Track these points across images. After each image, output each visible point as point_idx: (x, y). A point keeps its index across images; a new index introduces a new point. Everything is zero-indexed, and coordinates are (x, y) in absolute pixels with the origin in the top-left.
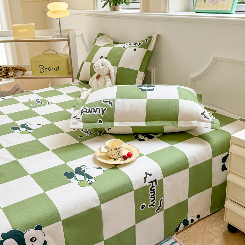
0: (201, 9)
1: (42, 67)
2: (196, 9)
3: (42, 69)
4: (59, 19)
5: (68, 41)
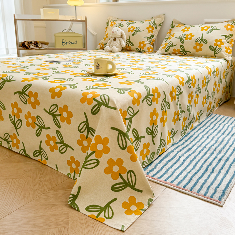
4: (76, 6)
5: (85, 21)
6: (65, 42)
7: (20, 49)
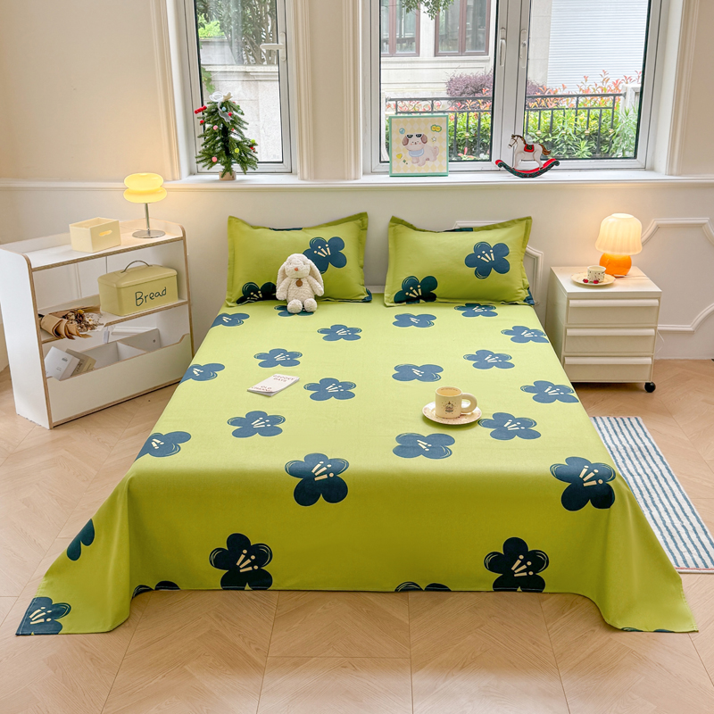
0: (402, 172)
1: (139, 295)
2: (394, 172)
3: (140, 299)
4: (147, 205)
5: (183, 239)
6: (143, 297)
7: (45, 342)
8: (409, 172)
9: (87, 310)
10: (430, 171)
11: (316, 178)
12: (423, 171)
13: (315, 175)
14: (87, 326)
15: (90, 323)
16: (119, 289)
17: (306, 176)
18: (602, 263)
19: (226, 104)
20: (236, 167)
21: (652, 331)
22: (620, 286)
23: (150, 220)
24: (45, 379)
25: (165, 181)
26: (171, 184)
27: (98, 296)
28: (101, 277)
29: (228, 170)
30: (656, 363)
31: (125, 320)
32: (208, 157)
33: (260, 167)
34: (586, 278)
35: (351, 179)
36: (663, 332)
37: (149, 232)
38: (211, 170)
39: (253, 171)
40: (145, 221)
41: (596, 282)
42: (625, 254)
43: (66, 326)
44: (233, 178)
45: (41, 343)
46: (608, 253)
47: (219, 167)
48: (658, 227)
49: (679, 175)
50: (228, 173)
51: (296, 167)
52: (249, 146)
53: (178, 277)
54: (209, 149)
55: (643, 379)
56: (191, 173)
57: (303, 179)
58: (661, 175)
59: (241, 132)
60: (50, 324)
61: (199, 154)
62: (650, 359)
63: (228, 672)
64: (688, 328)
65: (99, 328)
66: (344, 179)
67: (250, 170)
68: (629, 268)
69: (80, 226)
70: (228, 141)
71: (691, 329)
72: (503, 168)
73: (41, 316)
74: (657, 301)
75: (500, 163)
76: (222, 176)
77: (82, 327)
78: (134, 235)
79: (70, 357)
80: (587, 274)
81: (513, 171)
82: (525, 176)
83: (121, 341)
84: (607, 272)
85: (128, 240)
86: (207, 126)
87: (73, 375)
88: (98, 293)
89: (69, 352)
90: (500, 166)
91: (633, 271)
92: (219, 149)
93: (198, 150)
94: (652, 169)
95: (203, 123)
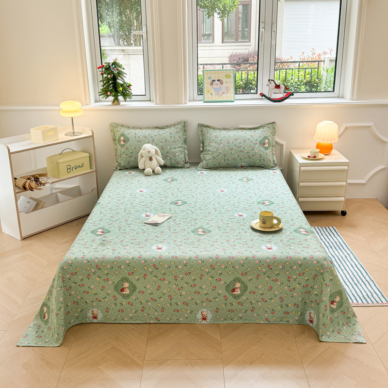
0: (210, 100)
1: (69, 167)
2: (206, 100)
3: (69, 169)
4: (72, 118)
5: (92, 136)
6: (71, 168)
7: (18, 193)
8: (214, 100)
9: (41, 175)
10: (225, 99)
11: (163, 103)
12: (221, 99)
13: (163, 101)
14: (41, 184)
15: (43, 182)
16: (58, 163)
17: (158, 102)
18: (317, 147)
19: (114, 63)
20: (121, 98)
21: (344, 183)
22: (327, 159)
23: (74, 126)
24: (18, 213)
25: (82, 105)
26: (85, 107)
27: (46, 168)
28: (47, 158)
29: (116, 99)
30: (347, 200)
31: (62, 180)
32: (105, 92)
33: (134, 98)
34: (309, 155)
35: (183, 104)
36: (350, 184)
37: (74, 133)
38: (107, 100)
39: (130, 100)
40: (72, 127)
41: (315, 157)
42: (329, 142)
43: (29, 184)
44: (119, 104)
45: (15, 193)
46: (321, 142)
47: (111, 98)
48: (346, 128)
49: (357, 100)
50: (116, 101)
51: (153, 97)
52: (128, 86)
53: (90, 157)
54: (106, 88)
55: (340, 208)
56: (96, 101)
57: (157, 104)
58: (347, 100)
59: (123, 79)
60: (21, 183)
61: (100, 91)
62: (343, 198)
63: (123, 369)
64: (363, 181)
65: (47, 185)
66: (179, 104)
67: (128, 99)
68: (332, 150)
69: (37, 129)
70: (116, 84)
71: (364, 182)
72: (264, 97)
73: (15, 179)
74: (347, 167)
75: (262, 95)
76: (113, 102)
77: (38, 185)
78: (66, 135)
79: (31, 201)
80: (309, 153)
81: (269, 99)
82: (276, 102)
83: (59, 192)
84: (320, 152)
85: (62, 137)
86: (105, 76)
87: (33, 211)
88: (46, 166)
89: (31, 198)
90: (262, 96)
91: (333, 151)
92: (111, 88)
93: (100, 89)
94: (343, 97)
95: (102, 74)
